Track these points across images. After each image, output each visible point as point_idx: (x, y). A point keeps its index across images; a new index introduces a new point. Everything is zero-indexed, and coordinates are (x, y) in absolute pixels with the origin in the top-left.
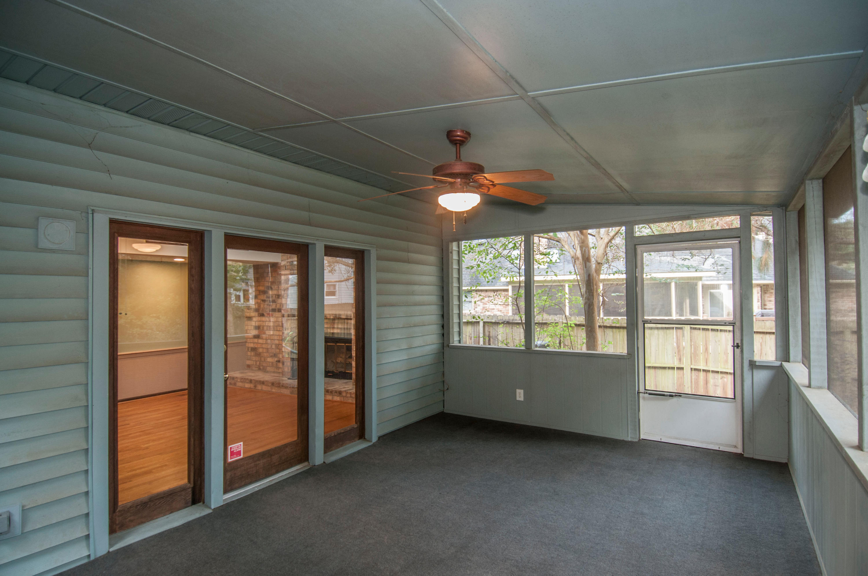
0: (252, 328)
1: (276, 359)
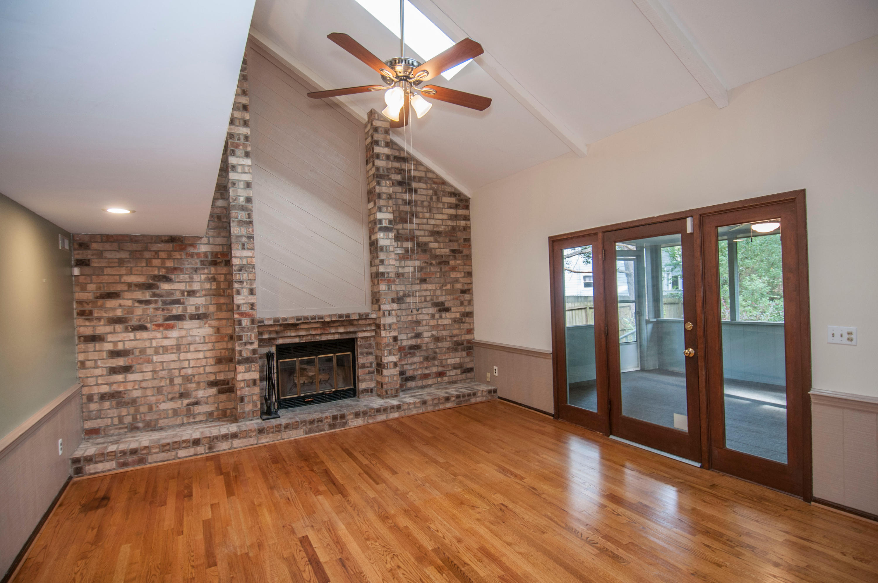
0: (105, 354)
1: (186, 401)
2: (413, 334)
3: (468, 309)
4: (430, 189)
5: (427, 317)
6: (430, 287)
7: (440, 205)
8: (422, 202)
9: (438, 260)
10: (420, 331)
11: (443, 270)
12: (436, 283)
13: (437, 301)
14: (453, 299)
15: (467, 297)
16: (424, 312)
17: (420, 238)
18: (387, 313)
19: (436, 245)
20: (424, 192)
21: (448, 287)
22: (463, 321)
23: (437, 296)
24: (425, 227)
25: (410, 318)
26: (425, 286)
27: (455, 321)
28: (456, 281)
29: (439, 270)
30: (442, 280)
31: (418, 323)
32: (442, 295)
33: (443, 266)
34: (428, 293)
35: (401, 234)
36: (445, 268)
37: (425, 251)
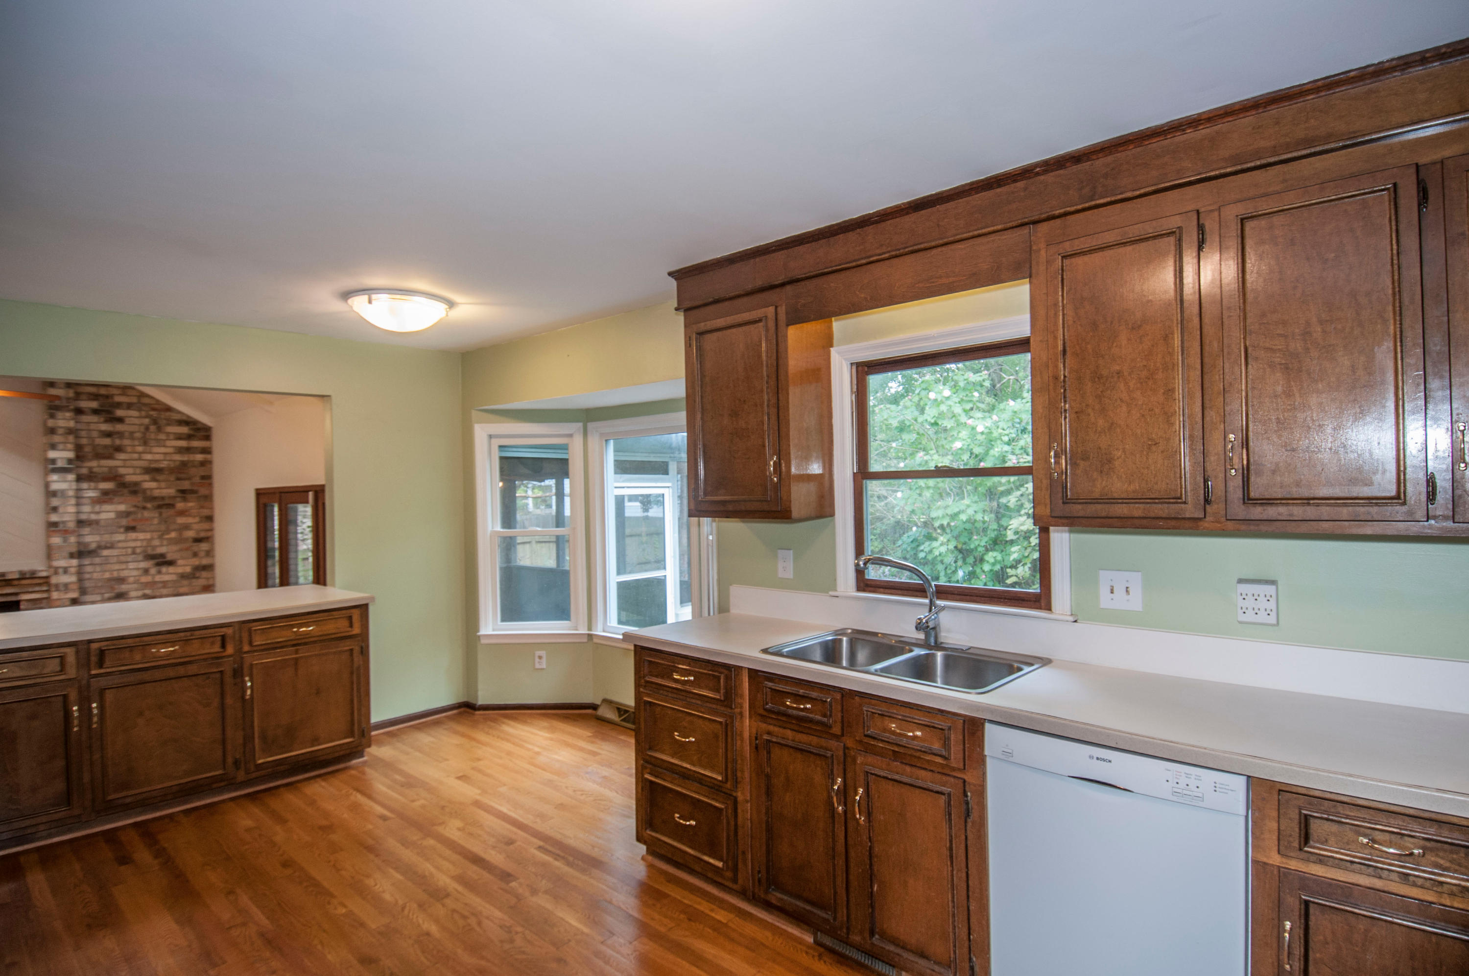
2: (112, 595)
3: (205, 561)
4: (146, 417)
5: (135, 573)
6: (141, 536)
7: (162, 436)
8: (132, 433)
9: (156, 503)
10: (123, 591)
11: (164, 515)
12: (153, 531)
13: (155, 553)
14: (181, 550)
15: (204, 546)
16: (131, 567)
17: (128, 477)
18: (61, 571)
19: (153, 485)
20: (137, 421)
21: (173, 535)
22: (197, 575)
23: (154, 547)
24: (136, 463)
25: (107, 575)
26: (133, 535)
27: (183, 576)
28: (187, 527)
29: (157, 515)
30: (163, 527)
31: (122, 580)
32: (162, 545)
33: (164, 510)
34: (139, 544)
35: (95, 473)
36: (166, 513)
37: (134, 493)
